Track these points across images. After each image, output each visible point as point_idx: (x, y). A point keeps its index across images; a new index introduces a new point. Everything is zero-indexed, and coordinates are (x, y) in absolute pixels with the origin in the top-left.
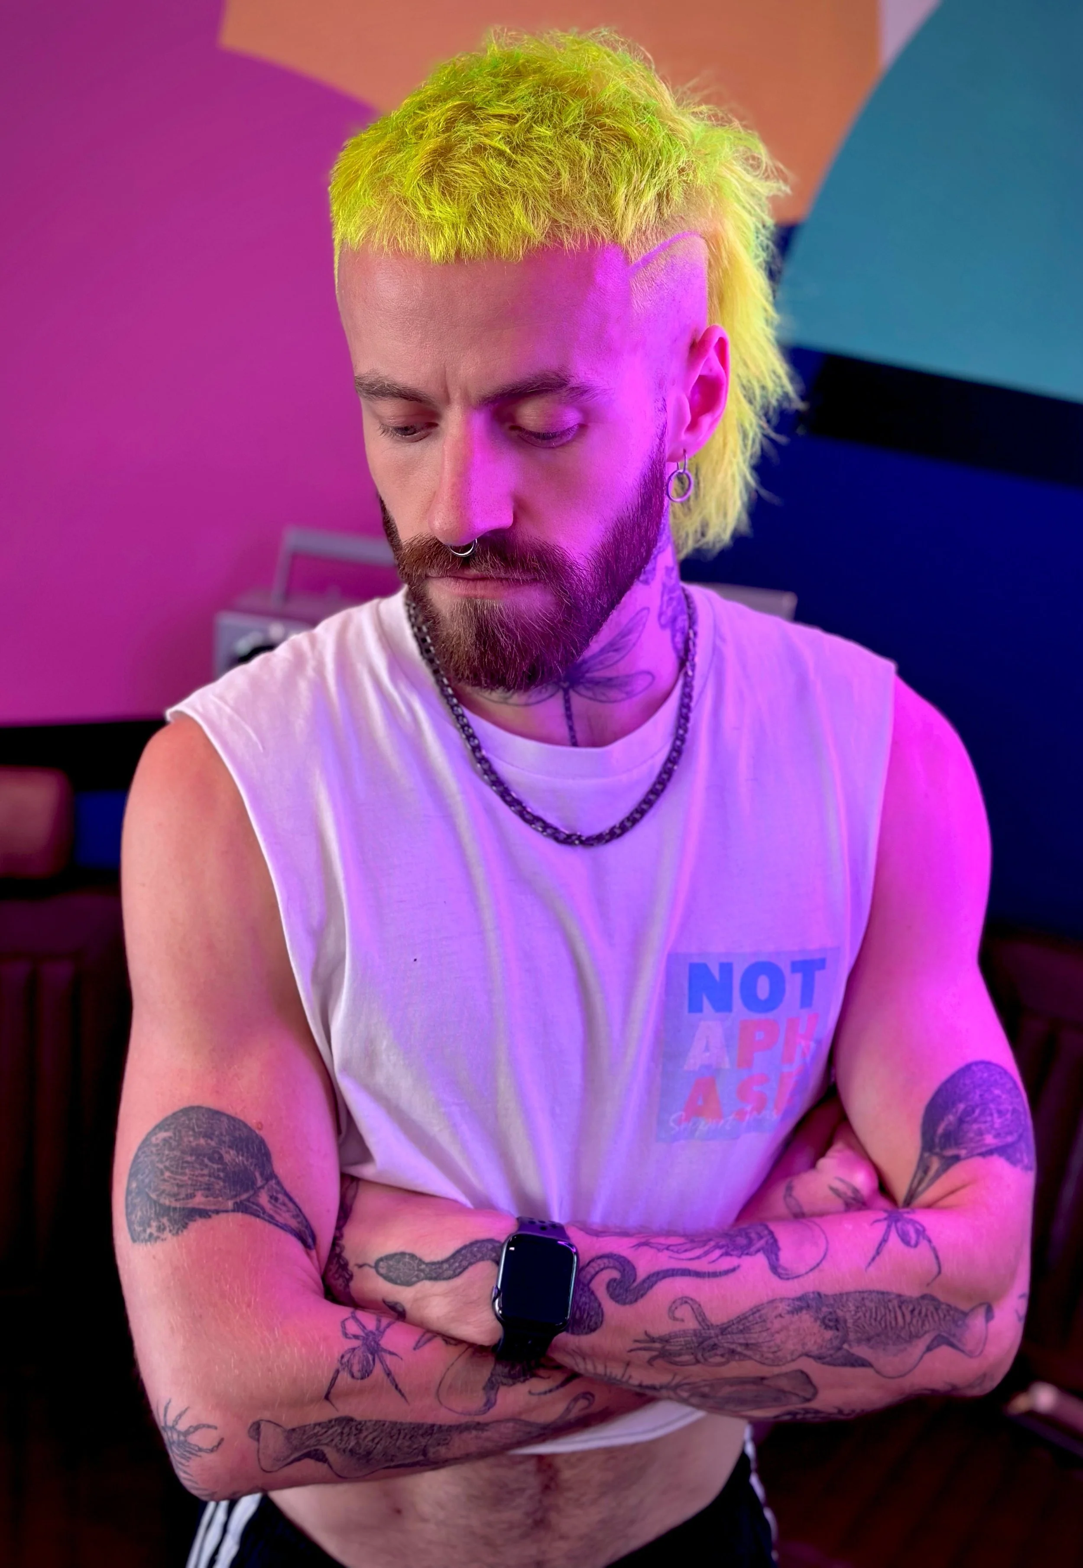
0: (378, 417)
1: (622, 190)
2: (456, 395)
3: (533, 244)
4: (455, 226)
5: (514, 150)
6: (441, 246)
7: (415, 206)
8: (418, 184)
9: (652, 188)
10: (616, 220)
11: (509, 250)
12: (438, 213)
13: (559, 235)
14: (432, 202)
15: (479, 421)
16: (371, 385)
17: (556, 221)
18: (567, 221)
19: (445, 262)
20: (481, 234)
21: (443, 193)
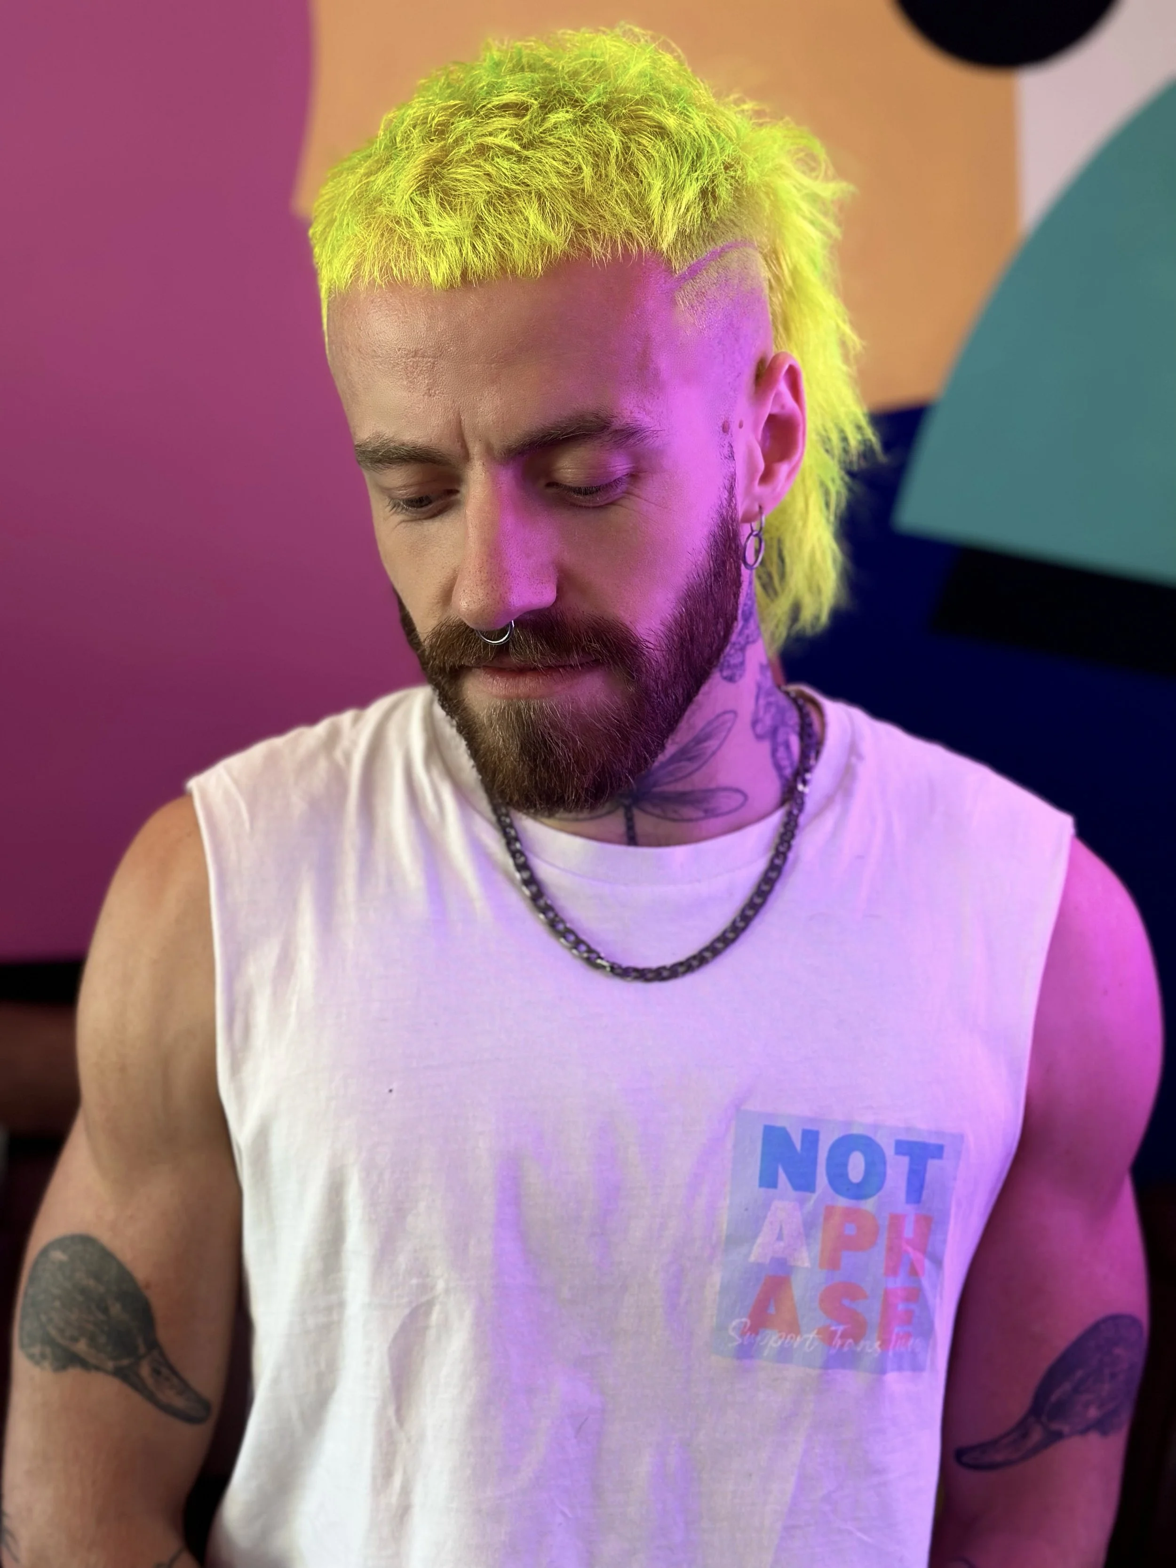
0: (385, 491)
1: (658, 185)
2: (475, 449)
3: (555, 253)
4: (458, 241)
5: (524, 147)
6: (444, 267)
7: (409, 225)
8: (411, 199)
9: (694, 182)
10: (653, 222)
11: (525, 264)
12: (437, 228)
13: (585, 243)
14: (430, 217)
15: (507, 477)
16: (375, 451)
17: (581, 226)
18: (593, 225)
19: (450, 287)
20: (491, 248)
21: (442, 205)
